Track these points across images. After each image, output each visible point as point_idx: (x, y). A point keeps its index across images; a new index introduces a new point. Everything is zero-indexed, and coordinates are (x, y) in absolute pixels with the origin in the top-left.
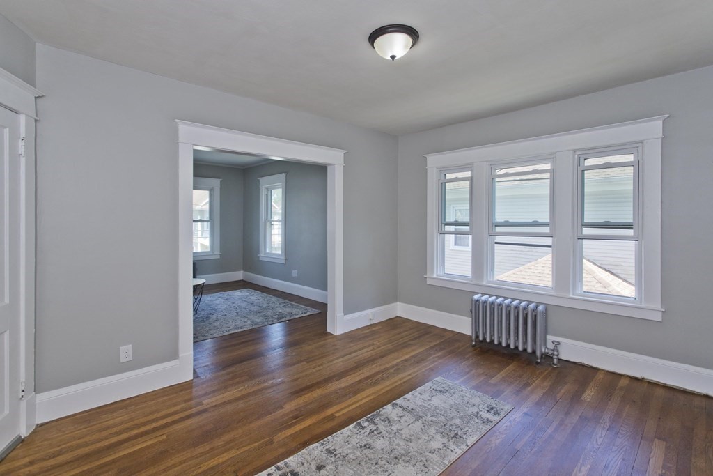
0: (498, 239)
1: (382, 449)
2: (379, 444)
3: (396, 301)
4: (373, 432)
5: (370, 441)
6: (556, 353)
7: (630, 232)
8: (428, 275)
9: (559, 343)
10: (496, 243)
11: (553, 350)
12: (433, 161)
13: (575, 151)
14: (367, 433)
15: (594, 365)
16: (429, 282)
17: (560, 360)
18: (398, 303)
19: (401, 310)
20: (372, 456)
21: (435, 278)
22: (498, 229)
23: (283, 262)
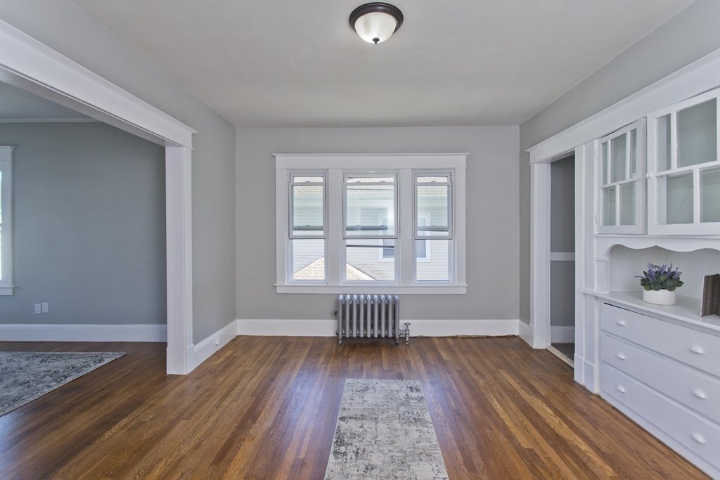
0: (349, 242)
1: (384, 462)
2: (376, 459)
3: (235, 319)
4: (357, 453)
5: (366, 462)
6: (407, 332)
7: (446, 234)
8: (278, 283)
9: (410, 324)
10: (347, 246)
11: (406, 330)
12: (282, 161)
13: (413, 169)
14: (354, 457)
15: (428, 335)
16: (279, 290)
17: (410, 337)
18: (237, 320)
19: (243, 327)
20: (384, 474)
21: (287, 286)
22: (349, 233)
23: (10, 293)
